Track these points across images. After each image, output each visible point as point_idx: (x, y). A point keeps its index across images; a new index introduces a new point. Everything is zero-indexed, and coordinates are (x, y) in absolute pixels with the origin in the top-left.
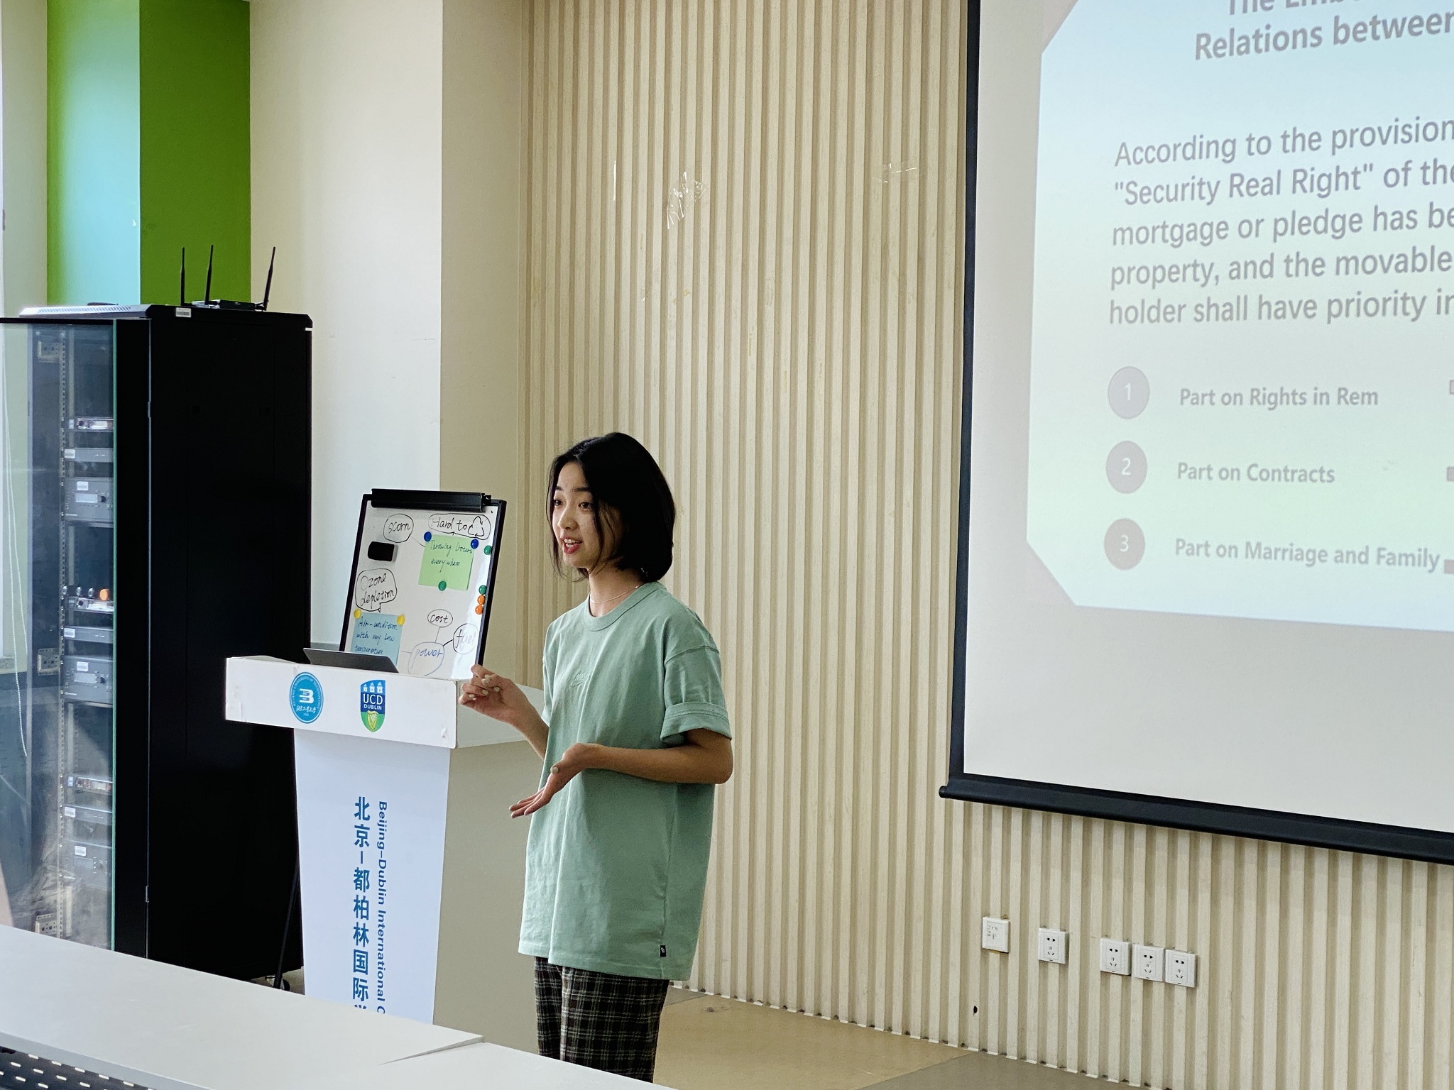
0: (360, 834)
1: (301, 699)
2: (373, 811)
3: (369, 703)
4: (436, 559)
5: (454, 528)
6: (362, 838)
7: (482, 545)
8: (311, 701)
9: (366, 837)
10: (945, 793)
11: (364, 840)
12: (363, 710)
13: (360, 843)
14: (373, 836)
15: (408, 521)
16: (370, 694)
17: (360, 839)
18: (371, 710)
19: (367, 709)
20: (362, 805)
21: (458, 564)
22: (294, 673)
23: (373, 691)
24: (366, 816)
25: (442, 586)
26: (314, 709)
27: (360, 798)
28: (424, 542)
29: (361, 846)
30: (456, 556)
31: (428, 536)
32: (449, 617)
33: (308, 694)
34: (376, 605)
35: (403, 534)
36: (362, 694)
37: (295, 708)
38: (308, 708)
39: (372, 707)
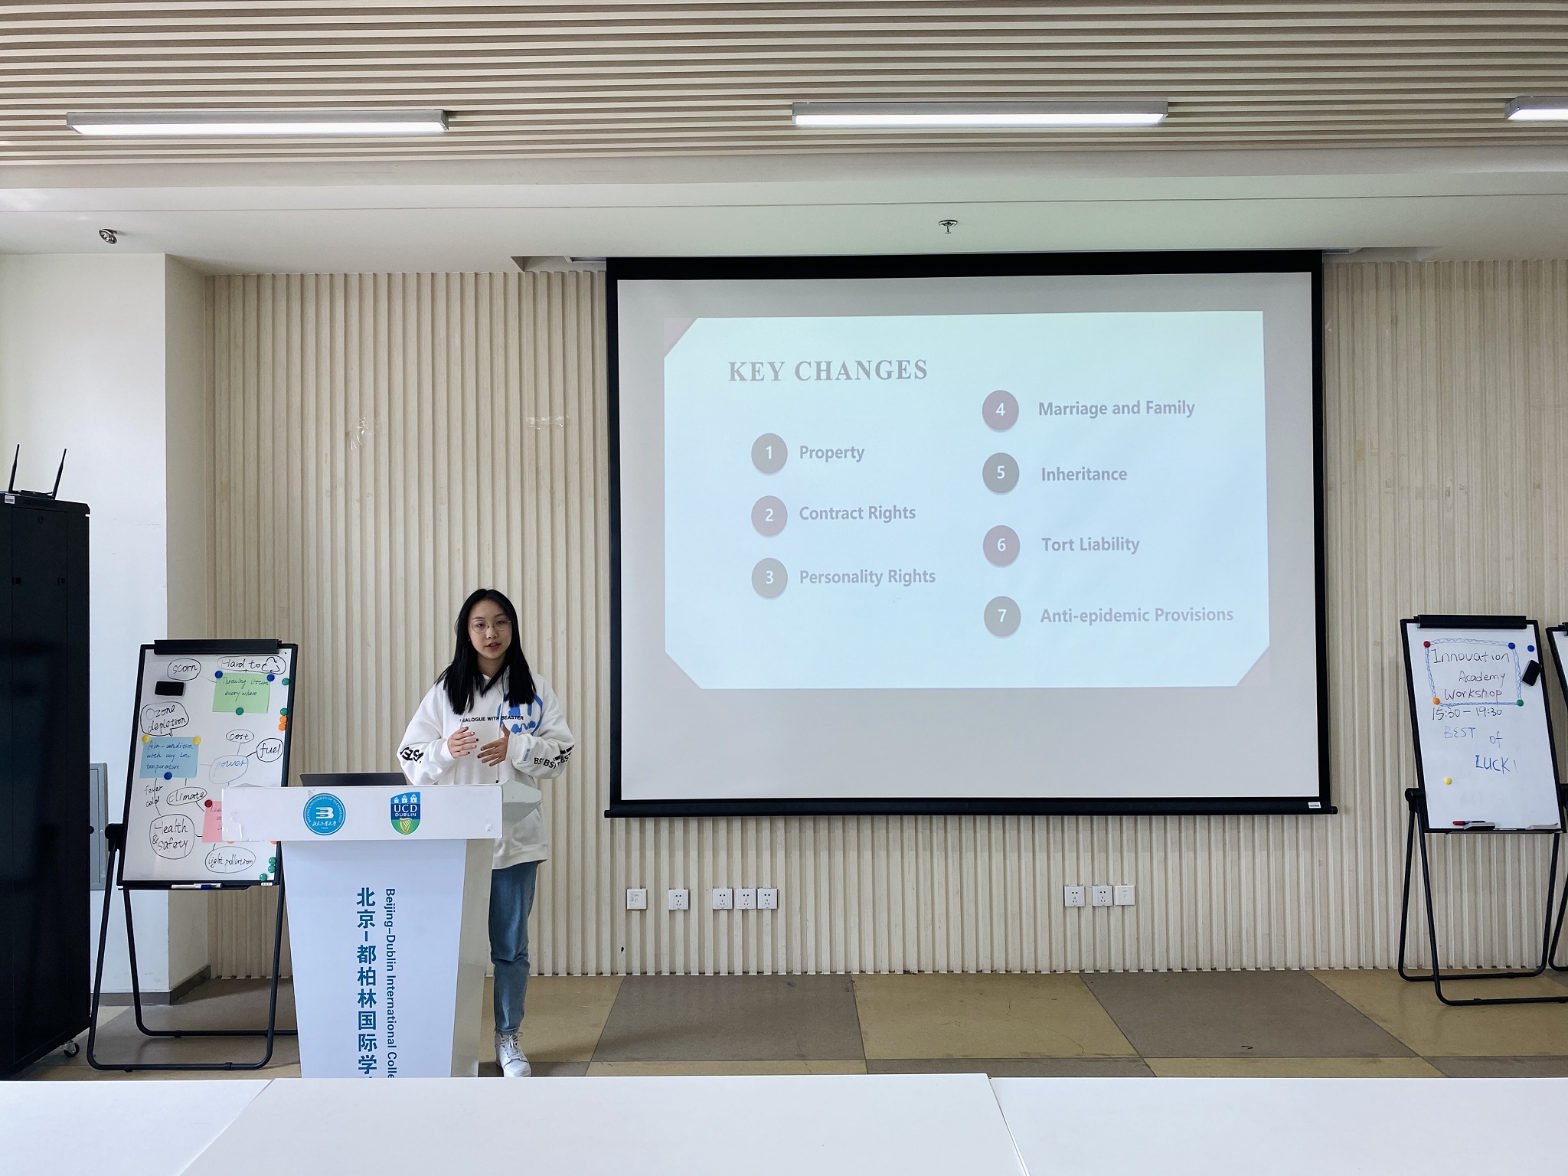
0: (363, 918)
1: (319, 815)
2: (379, 899)
3: (402, 812)
4: (230, 692)
5: (247, 666)
6: (366, 921)
7: (278, 679)
8: (331, 816)
9: (371, 920)
10: (607, 814)
11: (369, 922)
12: (393, 817)
13: (364, 925)
14: (380, 917)
15: (195, 663)
16: (402, 805)
17: (364, 922)
18: (403, 817)
19: (399, 817)
20: (366, 895)
21: (255, 693)
22: (309, 795)
23: (406, 802)
24: (371, 902)
25: (240, 711)
26: (335, 822)
27: (363, 889)
28: (215, 679)
29: (366, 927)
30: (253, 688)
31: (219, 675)
32: (249, 734)
33: (327, 811)
34: (166, 731)
35: (192, 674)
36: (392, 806)
37: (311, 824)
38: (327, 822)
39: (405, 815)
